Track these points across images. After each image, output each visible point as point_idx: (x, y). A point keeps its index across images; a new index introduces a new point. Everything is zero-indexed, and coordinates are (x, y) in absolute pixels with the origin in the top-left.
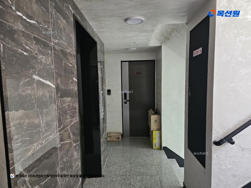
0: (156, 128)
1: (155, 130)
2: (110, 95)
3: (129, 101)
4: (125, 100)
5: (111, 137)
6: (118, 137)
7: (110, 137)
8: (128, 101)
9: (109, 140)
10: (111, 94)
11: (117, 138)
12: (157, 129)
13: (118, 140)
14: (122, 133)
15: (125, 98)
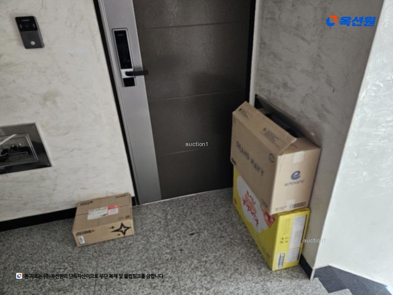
0: (290, 203)
1: (288, 209)
2: (39, 45)
3: (143, 72)
4: (124, 71)
5: (90, 232)
6: (122, 225)
7: (86, 232)
8: (137, 73)
9: (84, 242)
10: (45, 40)
11: (117, 230)
12: (295, 206)
13: (122, 235)
14: (133, 195)
15: (125, 61)
